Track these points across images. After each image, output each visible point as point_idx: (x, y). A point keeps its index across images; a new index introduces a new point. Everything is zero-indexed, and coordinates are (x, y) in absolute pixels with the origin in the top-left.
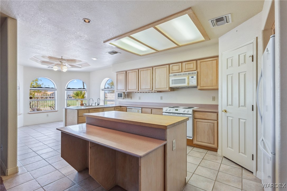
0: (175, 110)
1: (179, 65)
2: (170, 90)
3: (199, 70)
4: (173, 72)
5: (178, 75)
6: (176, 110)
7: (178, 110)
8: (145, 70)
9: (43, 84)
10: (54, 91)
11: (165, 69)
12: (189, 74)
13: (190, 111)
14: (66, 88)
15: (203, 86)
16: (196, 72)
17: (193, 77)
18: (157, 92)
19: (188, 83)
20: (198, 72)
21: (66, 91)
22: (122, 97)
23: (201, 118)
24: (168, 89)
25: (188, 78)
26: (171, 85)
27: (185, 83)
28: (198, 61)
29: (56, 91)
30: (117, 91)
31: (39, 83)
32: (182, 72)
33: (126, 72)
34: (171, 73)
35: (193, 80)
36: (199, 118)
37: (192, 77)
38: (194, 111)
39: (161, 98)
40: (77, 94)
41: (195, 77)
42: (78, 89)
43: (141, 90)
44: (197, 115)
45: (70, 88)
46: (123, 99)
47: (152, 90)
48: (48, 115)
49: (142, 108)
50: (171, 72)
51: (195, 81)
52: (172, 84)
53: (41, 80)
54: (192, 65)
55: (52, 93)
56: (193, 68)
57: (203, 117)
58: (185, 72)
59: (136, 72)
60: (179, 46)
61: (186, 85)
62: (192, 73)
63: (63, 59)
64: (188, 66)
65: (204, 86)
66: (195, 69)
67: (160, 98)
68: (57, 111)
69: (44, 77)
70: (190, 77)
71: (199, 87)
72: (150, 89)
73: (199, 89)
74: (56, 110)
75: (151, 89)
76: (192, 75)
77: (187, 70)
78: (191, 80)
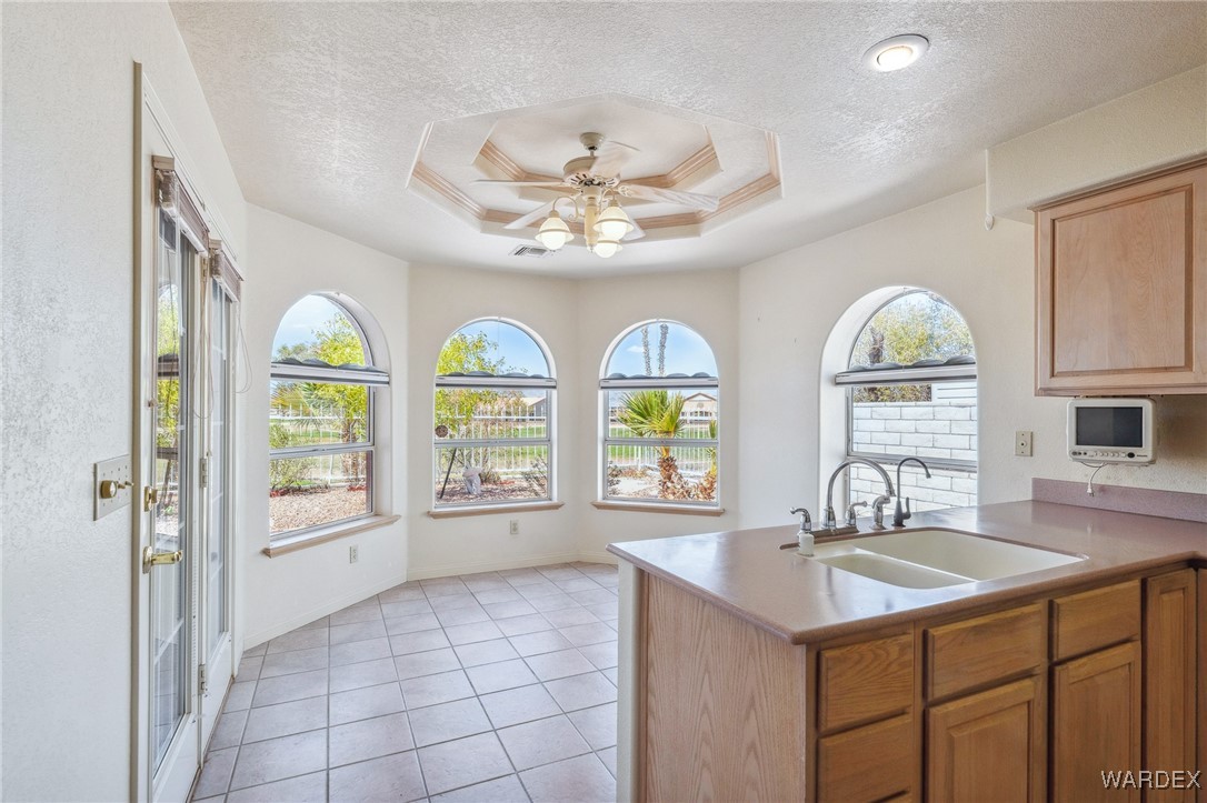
9: (501, 362)
10: (544, 391)
14: (602, 375)
21: (601, 393)
22: (1145, 450)
29: (554, 392)
30: (1057, 383)
31: (491, 356)
40: (646, 408)
48: (514, 528)
53: (496, 345)
55: (536, 400)
68: (556, 507)
69: (500, 315)
74: (555, 500)
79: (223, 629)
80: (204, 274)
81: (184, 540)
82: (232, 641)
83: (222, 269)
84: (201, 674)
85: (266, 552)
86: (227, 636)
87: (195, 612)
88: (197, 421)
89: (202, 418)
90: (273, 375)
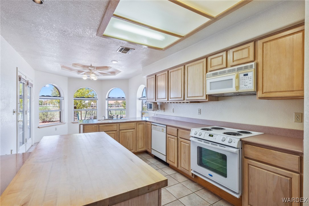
0: (208, 135)
1: (222, 56)
2: (207, 100)
3: (259, 59)
4: (212, 69)
5: (221, 73)
6: (210, 135)
7: (212, 136)
8: (176, 71)
11: (200, 67)
12: (239, 69)
13: (235, 141)
14: (107, 97)
15: (269, 92)
16: (253, 63)
17: (247, 75)
18: (191, 102)
19: (238, 87)
20: (257, 65)
21: (107, 101)
22: (152, 109)
23: (257, 159)
24: (204, 98)
25: (238, 77)
26: (210, 92)
27: (232, 87)
28: (259, 41)
29: (97, 101)
30: (148, 100)
32: (227, 67)
33: (156, 75)
34: (210, 71)
35: (246, 81)
36: (255, 158)
37: (245, 75)
38: (244, 143)
39: (200, 112)
41: (251, 74)
42: (118, 98)
43: (171, 99)
44: (250, 151)
45: (110, 98)
46: (153, 110)
47: (184, 100)
49: (167, 126)
50: (209, 69)
51: (251, 82)
52: (210, 90)
54: (245, 52)
56: (249, 57)
57: (265, 158)
58: (232, 66)
59: (165, 75)
60: (214, 20)
61: (232, 90)
62: (246, 68)
63: (93, 66)
64: (237, 56)
65: (271, 92)
66: (252, 58)
67: (198, 112)
70: (242, 75)
71: (260, 94)
72: (181, 97)
73: (261, 98)
75: (182, 99)
76: (246, 71)
77: (235, 63)
78: (244, 80)
79: (30, 137)
80: (26, 86)
81: (23, 126)
82: (32, 139)
83: (29, 84)
84: (26, 140)
85: (39, 127)
86: (31, 138)
87: (25, 131)
88: (25, 106)
89: (26, 105)
90: (40, 98)
